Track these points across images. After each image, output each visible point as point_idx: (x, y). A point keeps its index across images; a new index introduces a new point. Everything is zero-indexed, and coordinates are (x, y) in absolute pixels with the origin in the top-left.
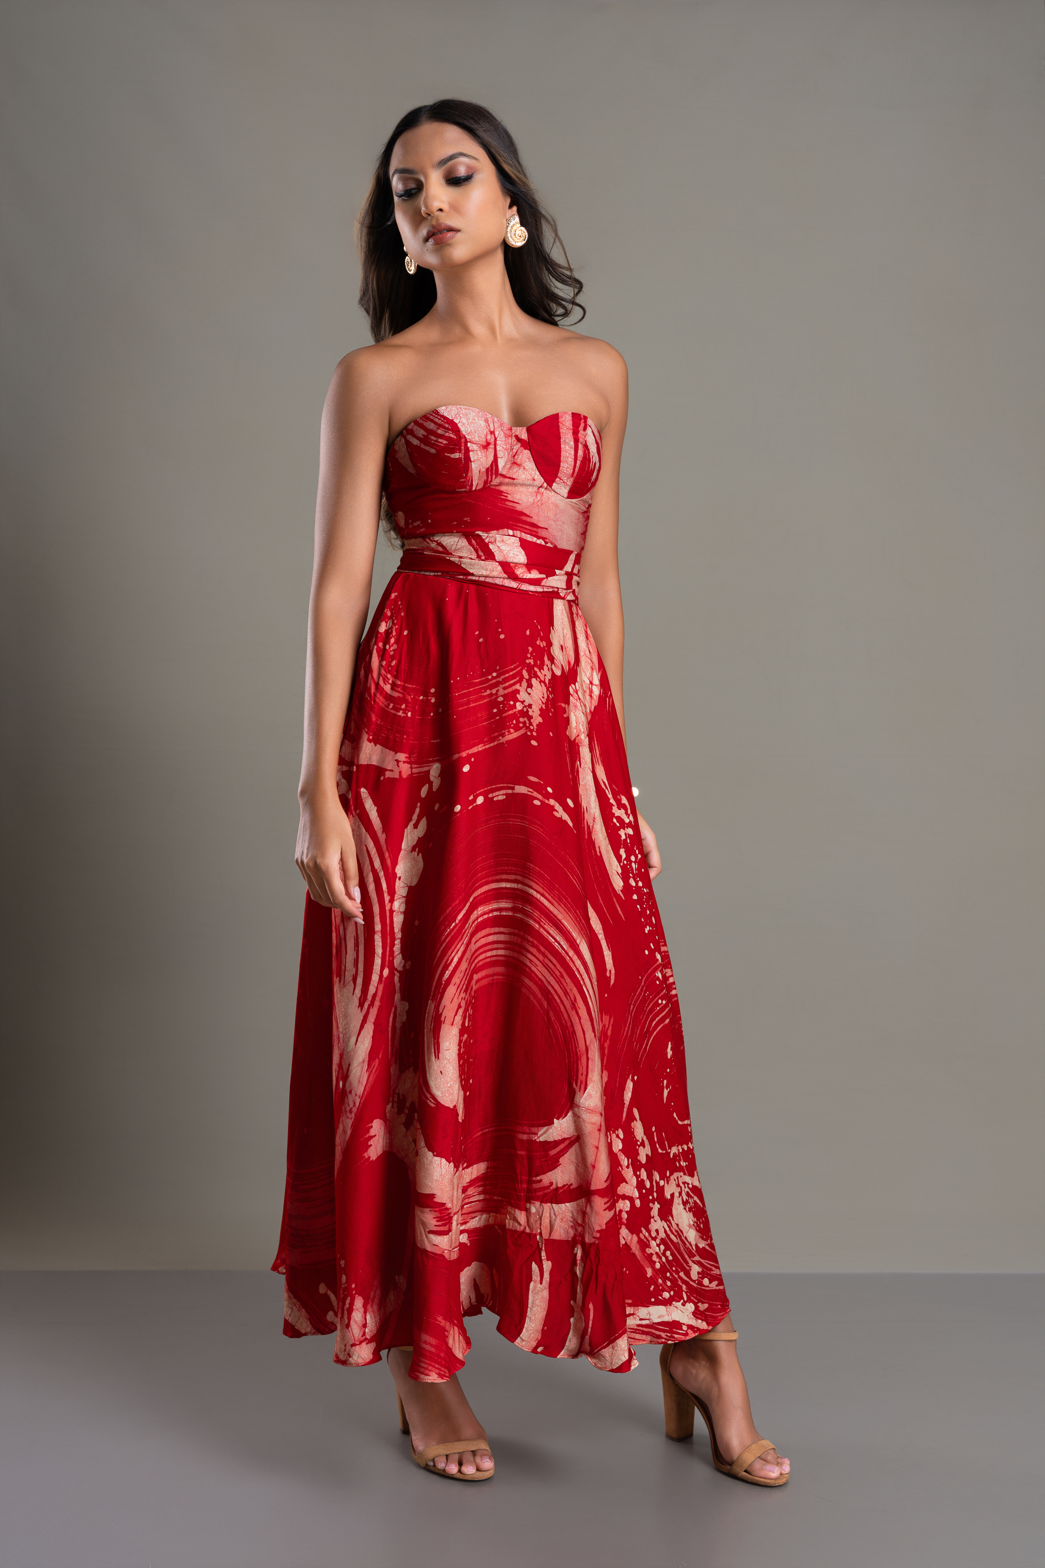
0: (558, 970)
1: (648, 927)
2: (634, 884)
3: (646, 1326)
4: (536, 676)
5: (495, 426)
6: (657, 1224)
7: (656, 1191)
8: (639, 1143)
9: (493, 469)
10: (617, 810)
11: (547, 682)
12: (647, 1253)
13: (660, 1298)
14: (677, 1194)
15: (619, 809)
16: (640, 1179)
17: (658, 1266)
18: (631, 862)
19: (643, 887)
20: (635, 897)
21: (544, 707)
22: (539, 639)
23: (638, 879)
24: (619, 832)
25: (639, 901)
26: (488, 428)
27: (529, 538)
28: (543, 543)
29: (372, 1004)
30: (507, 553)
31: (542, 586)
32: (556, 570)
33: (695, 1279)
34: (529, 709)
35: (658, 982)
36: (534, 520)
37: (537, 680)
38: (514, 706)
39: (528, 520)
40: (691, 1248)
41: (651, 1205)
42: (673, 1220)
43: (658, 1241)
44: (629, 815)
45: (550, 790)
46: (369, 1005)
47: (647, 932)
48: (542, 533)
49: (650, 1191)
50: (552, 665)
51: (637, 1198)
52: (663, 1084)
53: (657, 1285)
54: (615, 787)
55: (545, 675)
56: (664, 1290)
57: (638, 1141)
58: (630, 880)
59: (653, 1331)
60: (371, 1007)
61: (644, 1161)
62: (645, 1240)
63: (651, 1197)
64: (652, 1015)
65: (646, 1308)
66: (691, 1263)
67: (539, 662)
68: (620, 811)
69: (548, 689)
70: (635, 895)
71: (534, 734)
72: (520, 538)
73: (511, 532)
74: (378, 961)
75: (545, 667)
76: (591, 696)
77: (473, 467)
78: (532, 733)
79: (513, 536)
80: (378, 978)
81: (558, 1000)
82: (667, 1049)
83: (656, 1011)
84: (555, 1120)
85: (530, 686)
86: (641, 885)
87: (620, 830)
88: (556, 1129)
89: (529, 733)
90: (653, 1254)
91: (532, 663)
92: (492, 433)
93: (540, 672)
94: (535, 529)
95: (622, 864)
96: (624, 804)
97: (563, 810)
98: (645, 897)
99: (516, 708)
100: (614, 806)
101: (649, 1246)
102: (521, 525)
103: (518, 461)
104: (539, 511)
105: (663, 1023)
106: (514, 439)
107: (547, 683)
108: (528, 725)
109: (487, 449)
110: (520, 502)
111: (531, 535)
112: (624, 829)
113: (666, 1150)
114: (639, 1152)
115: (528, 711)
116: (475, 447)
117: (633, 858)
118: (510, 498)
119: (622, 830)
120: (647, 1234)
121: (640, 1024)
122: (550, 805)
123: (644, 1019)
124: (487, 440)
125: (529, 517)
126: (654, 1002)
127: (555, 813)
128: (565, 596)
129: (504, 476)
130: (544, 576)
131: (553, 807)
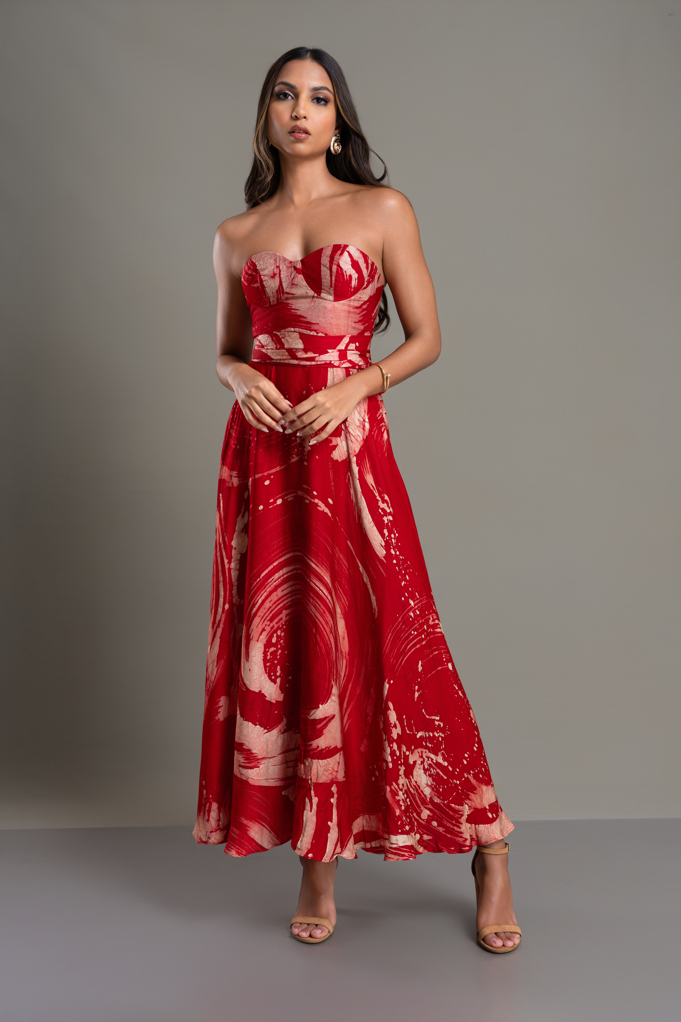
1: (403, 582)
2: (394, 553)
3: (395, 849)
5: (281, 262)
6: (402, 780)
7: (403, 758)
8: (392, 725)
10: (382, 504)
12: (396, 799)
13: (404, 829)
14: (419, 763)
16: (392, 750)
17: (403, 808)
18: (392, 538)
19: (400, 555)
20: (395, 562)
23: (396, 550)
24: (383, 518)
25: (397, 565)
26: (276, 264)
27: (306, 332)
28: (315, 334)
29: (218, 626)
30: (291, 343)
31: (317, 361)
32: (328, 350)
33: (424, 819)
35: (411, 619)
36: (309, 319)
39: (305, 320)
40: (425, 799)
41: (400, 767)
42: (414, 778)
43: (404, 791)
44: (390, 507)
45: (315, 493)
46: (217, 626)
47: (403, 585)
48: (315, 327)
49: (399, 758)
51: (390, 762)
52: (415, 688)
53: (402, 821)
54: (380, 489)
56: (406, 825)
57: (392, 724)
58: (391, 550)
59: (399, 852)
60: (218, 628)
61: (395, 737)
62: (395, 790)
63: (399, 762)
64: (408, 641)
65: (395, 836)
66: (422, 809)
70: (395, 560)
71: (306, 457)
72: (299, 333)
73: (293, 329)
74: (221, 600)
76: (364, 429)
77: (268, 291)
78: (304, 457)
79: (295, 332)
80: (222, 610)
82: (418, 665)
83: (410, 638)
84: (320, 705)
86: (398, 554)
88: (321, 711)
90: (400, 800)
92: (278, 267)
94: (310, 326)
95: (385, 539)
96: (387, 500)
97: (325, 506)
98: (401, 562)
99: (296, 441)
100: (379, 501)
101: (398, 795)
102: (299, 324)
103: (295, 283)
104: (312, 313)
106: (293, 269)
108: (303, 452)
109: (274, 278)
110: (300, 309)
111: (306, 329)
112: (387, 517)
113: (413, 732)
114: (392, 731)
115: (303, 443)
117: (393, 536)
119: (385, 517)
120: (396, 787)
121: (397, 647)
122: (315, 503)
123: (400, 643)
124: (274, 272)
125: (305, 318)
126: (408, 633)
127: (319, 508)
128: (339, 365)
129: (288, 293)
130: (318, 355)
131: (317, 504)
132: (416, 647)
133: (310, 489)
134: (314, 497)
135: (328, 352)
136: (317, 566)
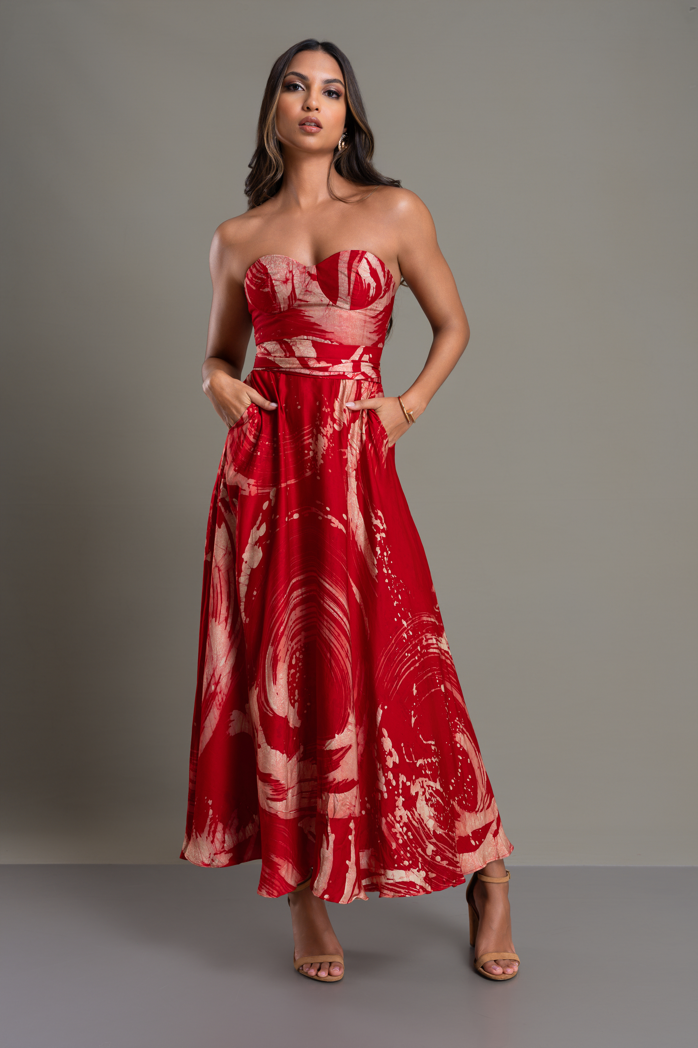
0: (337, 631)
1: (396, 602)
2: (386, 572)
3: (391, 884)
4: (321, 433)
5: (294, 267)
6: (401, 812)
7: (401, 789)
8: (387, 753)
9: (292, 297)
10: (375, 520)
12: (392, 832)
13: (402, 864)
14: (421, 793)
16: (387, 779)
17: (401, 841)
18: (384, 556)
19: (392, 574)
21: (325, 453)
22: (326, 407)
23: (389, 568)
24: (375, 535)
25: (389, 584)
26: (289, 269)
27: (319, 340)
28: (330, 343)
30: (303, 351)
31: (331, 372)
32: (343, 360)
33: (429, 855)
34: (316, 455)
35: (404, 641)
36: (323, 328)
37: (321, 435)
39: (319, 328)
40: (429, 833)
41: (396, 798)
42: (416, 810)
43: (402, 824)
44: (383, 524)
45: (328, 509)
48: (330, 336)
49: (396, 788)
51: (385, 792)
52: (411, 714)
53: (400, 856)
54: (374, 505)
56: (404, 859)
57: (386, 751)
58: (384, 569)
59: (396, 889)
61: (391, 766)
62: (391, 822)
63: (397, 793)
64: (402, 663)
65: (391, 871)
66: (427, 843)
67: (324, 423)
68: (377, 521)
69: (329, 440)
70: (387, 579)
71: (319, 471)
72: (313, 341)
73: (306, 337)
77: (279, 297)
79: (309, 339)
82: (413, 688)
83: (405, 661)
84: (336, 734)
85: (317, 439)
86: (390, 573)
88: (337, 741)
89: (316, 471)
90: (397, 833)
91: (319, 424)
92: (291, 272)
93: (324, 429)
94: (324, 334)
95: (377, 558)
96: (380, 516)
98: (393, 581)
99: (310, 455)
100: (373, 517)
101: (394, 827)
102: (313, 332)
103: (310, 289)
104: (327, 321)
105: (409, 670)
106: (307, 274)
108: (316, 466)
109: (286, 283)
110: (314, 317)
111: (320, 338)
112: (380, 534)
113: (412, 760)
114: (387, 759)
115: (316, 457)
116: (277, 283)
117: (385, 554)
118: (306, 314)
119: (378, 534)
120: (393, 818)
121: (391, 670)
122: (330, 520)
123: (394, 667)
124: (286, 277)
125: (320, 325)
126: (402, 655)
127: (332, 525)
128: (352, 377)
129: (300, 300)
130: (331, 365)
131: (332, 521)
133: (323, 504)
134: (328, 513)
135: (343, 363)
136: (331, 586)
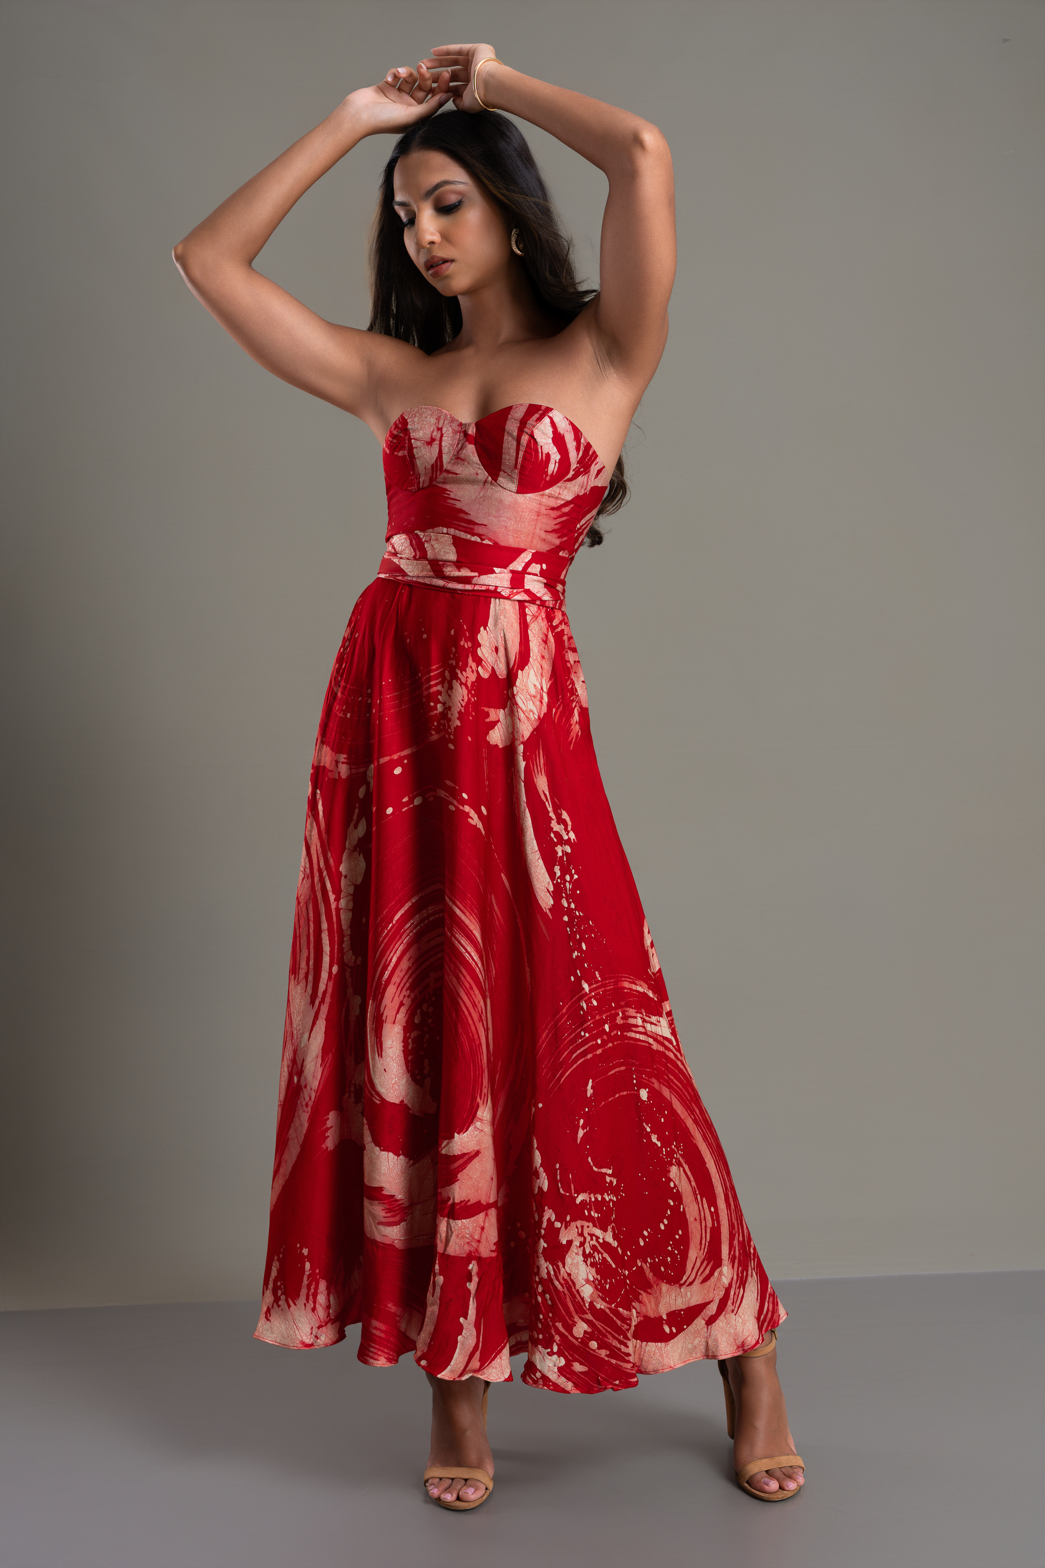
0: (468, 982)
1: (576, 952)
2: (566, 905)
4: (457, 678)
5: (446, 422)
9: (438, 465)
10: (556, 824)
11: (469, 684)
14: (577, 1243)
15: (559, 824)
18: (566, 881)
19: (575, 909)
20: (568, 918)
21: (463, 711)
22: (463, 639)
23: (571, 900)
24: (556, 848)
25: (570, 924)
26: (437, 424)
27: (463, 535)
28: (479, 540)
29: (322, 1001)
30: (438, 551)
31: (473, 584)
32: (494, 568)
33: (578, 1337)
34: (449, 712)
35: (582, 1013)
36: (472, 517)
37: (457, 682)
38: (435, 708)
39: (466, 517)
40: (582, 1304)
42: (564, 1267)
44: (569, 832)
45: (465, 796)
47: (574, 957)
48: (480, 530)
50: (477, 667)
52: (579, 1123)
54: (557, 801)
55: (467, 677)
58: (563, 900)
60: (322, 1004)
64: (573, 1046)
66: (576, 1319)
67: (461, 663)
68: (559, 826)
69: (469, 692)
70: (566, 916)
71: (452, 737)
72: (452, 535)
73: (445, 530)
74: (326, 959)
75: (468, 669)
76: (540, 702)
77: (418, 464)
78: (449, 736)
79: (447, 534)
80: (327, 975)
81: (466, 1013)
82: (587, 1086)
83: (578, 1042)
84: (456, 1134)
85: (451, 687)
87: (557, 846)
88: (457, 1144)
89: (447, 736)
91: (454, 664)
92: (440, 429)
93: (462, 673)
94: (471, 526)
95: (555, 882)
96: (565, 819)
97: (478, 817)
98: (576, 920)
99: (437, 710)
100: (553, 820)
102: (456, 523)
103: (462, 456)
104: (479, 507)
105: (584, 1057)
106: (462, 434)
107: (469, 686)
108: (447, 728)
109: (431, 446)
110: (461, 499)
111: (465, 532)
112: (562, 846)
113: (570, 1192)
115: (447, 714)
116: (418, 444)
117: (568, 878)
118: (452, 496)
119: (559, 846)
122: (465, 811)
124: (432, 436)
125: (467, 514)
126: (575, 1033)
127: (470, 820)
128: (510, 595)
129: (448, 472)
130: (477, 574)
131: (468, 814)
132: (586, 1058)
133: (457, 788)
134: (463, 802)
135: (493, 572)
136: (464, 913)
